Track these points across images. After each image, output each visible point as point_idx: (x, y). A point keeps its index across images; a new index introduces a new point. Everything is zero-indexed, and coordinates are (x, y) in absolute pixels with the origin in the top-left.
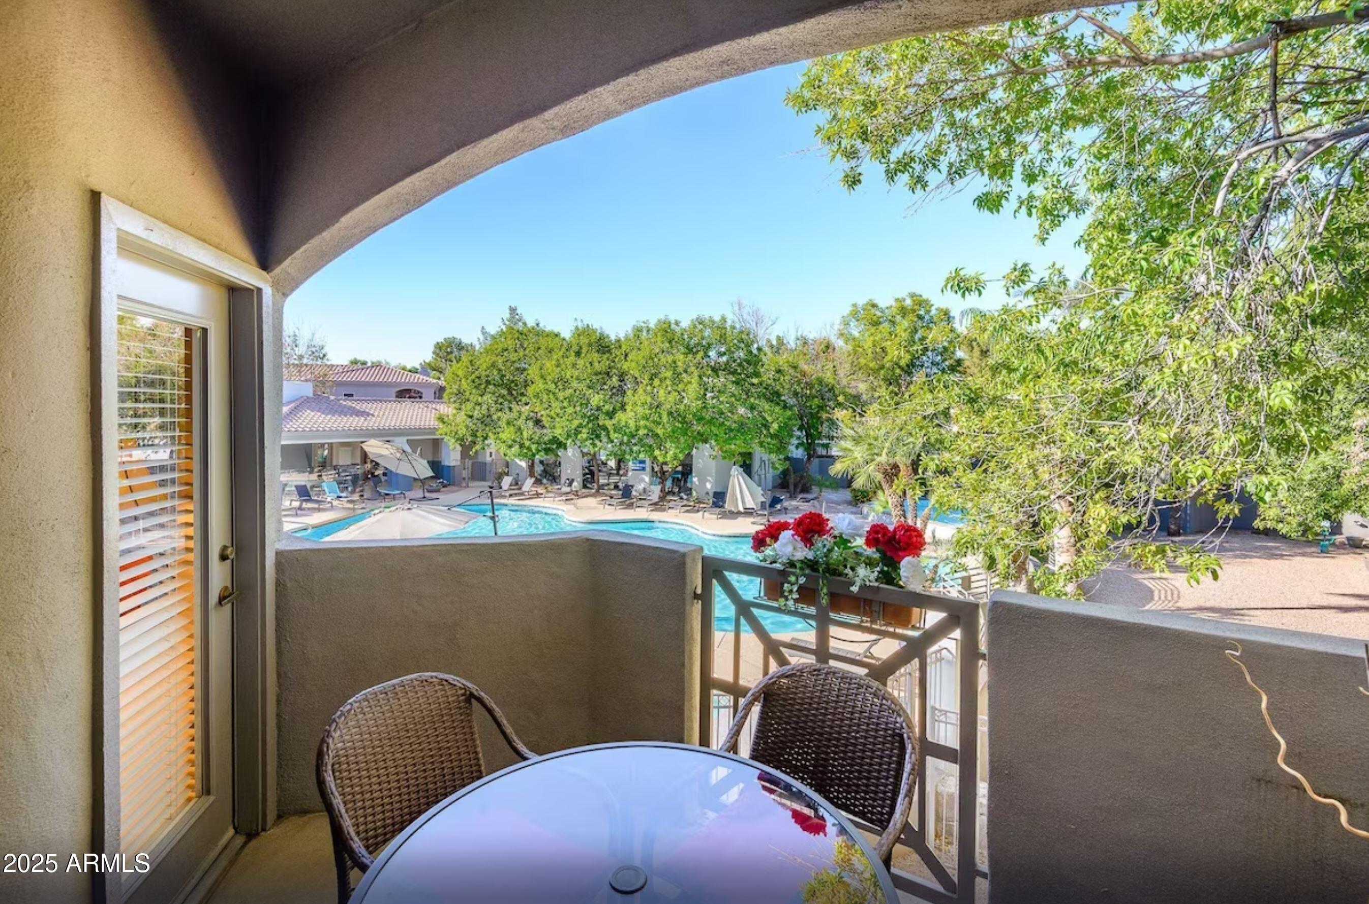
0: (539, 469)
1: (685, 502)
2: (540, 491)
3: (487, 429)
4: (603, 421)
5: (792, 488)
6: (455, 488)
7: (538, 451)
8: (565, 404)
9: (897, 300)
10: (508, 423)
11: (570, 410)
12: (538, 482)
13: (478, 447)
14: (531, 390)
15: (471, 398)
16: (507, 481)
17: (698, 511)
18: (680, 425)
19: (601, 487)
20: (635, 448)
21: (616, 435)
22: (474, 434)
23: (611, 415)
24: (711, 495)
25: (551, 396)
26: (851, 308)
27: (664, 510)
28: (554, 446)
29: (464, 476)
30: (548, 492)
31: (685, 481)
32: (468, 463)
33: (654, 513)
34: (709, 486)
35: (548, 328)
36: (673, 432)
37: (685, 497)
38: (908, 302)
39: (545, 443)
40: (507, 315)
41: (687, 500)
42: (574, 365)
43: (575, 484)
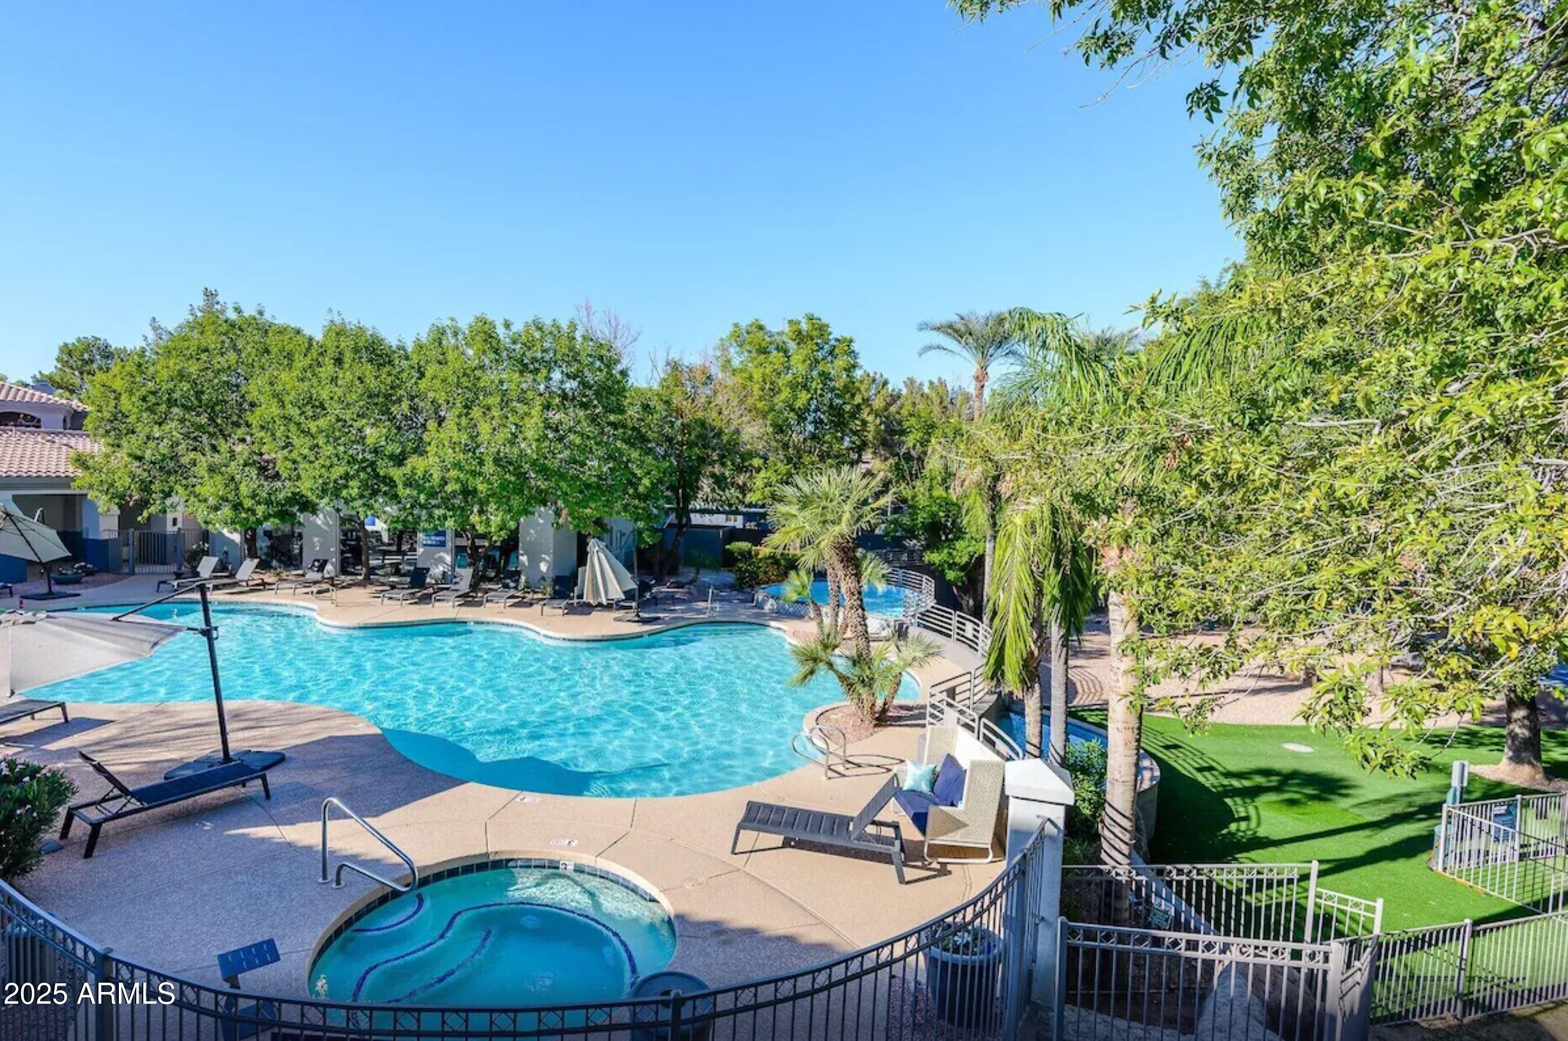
0: (263, 543)
1: (512, 592)
2: (267, 580)
3: (172, 478)
4: (386, 468)
5: (657, 569)
6: (105, 577)
7: (267, 518)
8: (321, 441)
9: (791, 322)
10: (212, 470)
11: (328, 450)
12: (264, 566)
13: (153, 509)
14: (254, 418)
15: (139, 427)
16: (207, 566)
17: (531, 605)
18: (513, 479)
19: (372, 571)
20: (438, 512)
21: (408, 491)
22: (146, 487)
23: (399, 460)
24: (549, 581)
25: (293, 428)
26: (732, 329)
27: (480, 604)
28: (295, 509)
29: (125, 557)
30: (282, 580)
31: (507, 562)
32: (133, 534)
33: (463, 609)
34: (543, 567)
35: (280, 321)
36: (502, 487)
37: (512, 585)
38: (805, 326)
39: (278, 503)
40: (199, 301)
41: (516, 588)
42: (334, 380)
43: (329, 567)
